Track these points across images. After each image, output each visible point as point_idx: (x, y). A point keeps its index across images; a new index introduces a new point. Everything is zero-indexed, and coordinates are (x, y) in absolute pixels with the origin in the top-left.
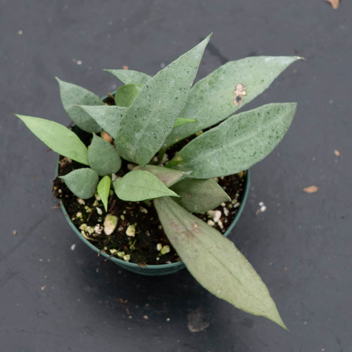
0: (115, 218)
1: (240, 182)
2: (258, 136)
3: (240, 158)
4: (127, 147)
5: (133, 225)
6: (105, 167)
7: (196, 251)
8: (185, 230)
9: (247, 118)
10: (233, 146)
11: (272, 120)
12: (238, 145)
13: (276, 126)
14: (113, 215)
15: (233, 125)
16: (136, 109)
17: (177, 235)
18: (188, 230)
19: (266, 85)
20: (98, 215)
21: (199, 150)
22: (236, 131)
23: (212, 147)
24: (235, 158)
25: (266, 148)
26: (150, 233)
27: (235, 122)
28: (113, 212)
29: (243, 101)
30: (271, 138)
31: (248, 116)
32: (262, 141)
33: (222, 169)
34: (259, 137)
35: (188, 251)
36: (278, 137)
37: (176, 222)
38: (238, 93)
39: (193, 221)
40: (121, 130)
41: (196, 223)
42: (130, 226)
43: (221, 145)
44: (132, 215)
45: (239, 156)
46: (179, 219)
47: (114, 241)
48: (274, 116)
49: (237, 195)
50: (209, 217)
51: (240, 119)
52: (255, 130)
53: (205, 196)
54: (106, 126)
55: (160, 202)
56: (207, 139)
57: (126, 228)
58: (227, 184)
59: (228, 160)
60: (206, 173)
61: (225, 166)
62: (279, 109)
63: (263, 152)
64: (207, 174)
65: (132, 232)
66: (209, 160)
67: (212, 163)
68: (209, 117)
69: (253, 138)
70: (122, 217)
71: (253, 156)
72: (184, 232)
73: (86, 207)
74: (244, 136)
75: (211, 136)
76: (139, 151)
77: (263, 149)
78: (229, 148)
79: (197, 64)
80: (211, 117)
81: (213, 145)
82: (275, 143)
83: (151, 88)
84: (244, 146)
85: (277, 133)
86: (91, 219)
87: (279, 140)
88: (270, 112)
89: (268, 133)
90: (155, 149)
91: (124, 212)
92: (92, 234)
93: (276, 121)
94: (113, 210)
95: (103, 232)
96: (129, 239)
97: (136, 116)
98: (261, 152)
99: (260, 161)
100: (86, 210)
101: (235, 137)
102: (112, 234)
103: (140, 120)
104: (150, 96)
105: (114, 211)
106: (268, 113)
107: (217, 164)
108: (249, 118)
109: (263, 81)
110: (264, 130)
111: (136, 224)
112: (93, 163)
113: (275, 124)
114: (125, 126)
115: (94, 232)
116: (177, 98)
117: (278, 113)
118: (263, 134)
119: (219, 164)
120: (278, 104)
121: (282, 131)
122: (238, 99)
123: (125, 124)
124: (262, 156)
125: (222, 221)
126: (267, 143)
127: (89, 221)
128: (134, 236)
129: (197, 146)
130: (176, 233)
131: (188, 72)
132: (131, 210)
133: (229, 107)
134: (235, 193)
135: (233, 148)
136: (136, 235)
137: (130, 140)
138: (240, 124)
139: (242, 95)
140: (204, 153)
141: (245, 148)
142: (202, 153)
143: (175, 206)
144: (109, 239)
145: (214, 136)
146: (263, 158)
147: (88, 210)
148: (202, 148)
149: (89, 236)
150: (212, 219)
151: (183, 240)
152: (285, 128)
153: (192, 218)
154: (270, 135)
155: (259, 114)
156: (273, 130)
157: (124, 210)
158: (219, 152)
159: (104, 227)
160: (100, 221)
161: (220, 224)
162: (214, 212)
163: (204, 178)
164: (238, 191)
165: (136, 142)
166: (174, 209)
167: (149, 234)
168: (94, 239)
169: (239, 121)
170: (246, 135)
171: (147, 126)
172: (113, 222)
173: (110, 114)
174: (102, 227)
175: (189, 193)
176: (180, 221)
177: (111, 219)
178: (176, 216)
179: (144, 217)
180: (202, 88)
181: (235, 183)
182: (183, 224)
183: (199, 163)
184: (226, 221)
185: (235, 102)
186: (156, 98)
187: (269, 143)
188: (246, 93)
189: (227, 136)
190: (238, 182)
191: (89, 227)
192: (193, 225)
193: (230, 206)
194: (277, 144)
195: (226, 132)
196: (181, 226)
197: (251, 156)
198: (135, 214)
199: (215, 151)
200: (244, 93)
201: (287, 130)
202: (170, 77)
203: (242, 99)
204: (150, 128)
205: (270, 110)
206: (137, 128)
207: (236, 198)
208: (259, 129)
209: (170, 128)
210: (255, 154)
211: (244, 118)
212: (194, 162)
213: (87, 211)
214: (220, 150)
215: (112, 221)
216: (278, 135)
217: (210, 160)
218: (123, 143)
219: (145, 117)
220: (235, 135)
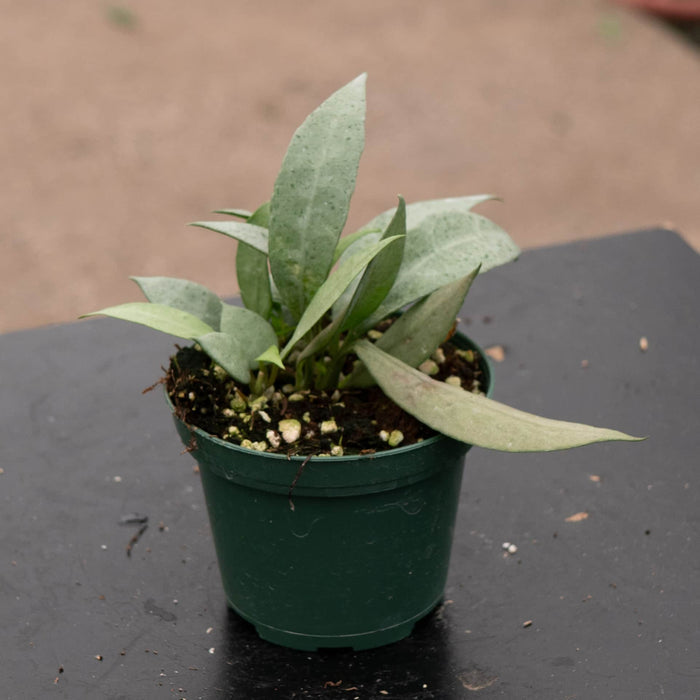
0: (295, 423)
4: (289, 257)
7: (449, 405)
8: (419, 381)
10: (449, 249)
14: (290, 419)
17: (411, 391)
18: (424, 381)
20: (266, 423)
22: (446, 231)
23: (419, 256)
35: (436, 408)
37: (401, 371)
43: (432, 249)
46: (403, 368)
61: (449, 272)
66: (420, 274)
67: (426, 275)
70: (306, 419)
72: (419, 384)
73: (242, 415)
78: (444, 252)
81: (419, 250)
83: (304, 136)
86: (256, 429)
97: (292, 186)
100: (243, 419)
101: (449, 239)
103: (300, 190)
105: (290, 413)
107: (435, 273)
114: (279, 211)
119: (439, 271)
123: (278, 205)
130: (407, 387)
135: (451, 251)
137: (292, 237)
138: (448, 224)
144: (296, 446)
147: (246, 418)
151: (421, 394)
157: (305, 412)
158: (431, 260)
159: (281, 433)
165: (304, 235)
170: (462, 238)
171: (315, 196)
174: (278, 433)
176: (407, 370)
177: (288, 424)
183: (407, 283)
186: (317, 148)
189: (437, 237)
191: (255, 443)
196: (410, 376)
199: (424, 260)
202: (329, 117)
204: (320, 196)
212: (397, 287)
213: (245, 421)
214: (432, 256)
215: (291, 425)
217: (423, 272)
218: (281, 251)
219: (308, 184)
220: (447, 237)
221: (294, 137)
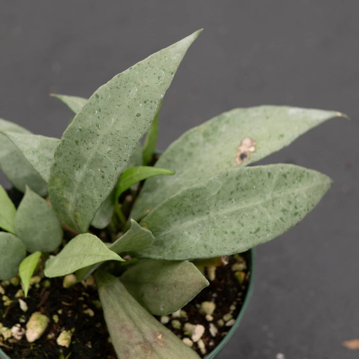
0: (44, 319)
1: (239, 290)
2: (265, 206)
3: (233, 233)
4: (65, 196)
5: (69, 331)
6: (38, 238)
8: (141, 340)
9: (251, 177)
10: (224, 215)
11: (289, 187)
12: (232, 214)
13: (296, 197)
14: (43, 314)
15: (228, 183)
16: (78, 130)
17: (129, 347)
18: (146, 341)
19: (287, 141)
20: (21, 312)
21: (173, 216)
22: (232, 193)
23: (194, 214)
24: (226, 233)
25: (276, 225)
26: (92, 345)
27: (231, 179)
28: (42, 309)
29: (250, 158)
30: (285, 212)
31: (252, 173)
32: (271, 214)
33: (206, 247)
34: (267, 207)
36: (296, 214)
37: (130, 325)
38: (243, 149)
39: (156, 329)
40: (55, 165)
41: (161, 333)
42: (64, 332)
43: (208, 211)
44: (69, 316)
45: (233, 229)
46: (134, 322)
47: (39, 353)
48: (294, 183)
49: (233, 308)
50: (186, 333)
51: (240, 176)
52: (261, 196)
53: (175, 286)
54: (37, 163)
55: (108, 292)
56: (187, 199)
57: (57, 335)
58: (219, 289)
59: (215, 234)
60: (180, 251)
61: (209, 243)
62: (301, 176)
63: (271, 230)
64: (182, 253)
65: (65, 339)
66: (186, 233)
67: (191, 237)
68: (197, 179)
69: (257, 207)
70: (56, 318)
71: (255, 233)
72: (140, 343)
73: (5, 298)
74: (243, 203)
75: (192, 195)
76: (80, 203)
77: (271, 226)
78: (218, 217)
79: (174, 68)
80: (199, 179)
81: (195, 209)
82: (291, 221)
83: (102, 98)
84: (242, 217)
85: (296, 207)
86: (9, 316)
87: (297, 219)
88: (288, 176)
89: (282, 204)
90: (101, 196)
91: (60, 312)
92: (8, 339)
93: (296, 191)
94: (43, 306)
95: (24, 337)
96: (61, 351)
97: (77, 142)
98: (267, 230)
99: (265, 242)
100: (4, 301)
101: (230, 202)
102: (37, 342)
103: (82, 148)
104: (100, 110)
105: (45, 308)
106: (285, 176)
107: (198, 239)
108: (254, 176)
109: (282, 136)
110: (276, 199)
111: (73, 330)
112: (21, 231)
113: (293, 194)
114: (60, 160)
115: (12, 337)
116: (138, 115)
117: (300, 181)
118: (273, 205)
119: (202, 239)
120: (301, 168)
121: (305, 207)
122: (243, 156)
123: (61, 154)
124: (269, 236)
125: (204, 342)
126: (278, 218)
127: (6, 318)
128: (67, 346)
129: (171, 210)
130: (128, 343)
131: (159, 78)
132: (70, 308)
133: (226, 166)
134: (231, 304)
135: (225, 217)
136: (71, 345)
137: (68, 183)
138: (238, 184)
139: (250, 152)
140: (181, 223)
141: (243, 221)
142: (179, 221)
143: (130, 302)
144: (32, 348)
145: (197, 196)
146: (270, 239)
147: (7, 301)
148: (178, 213)
149: (4, 342)
150: (190, 337)
151: (137, 354)
152: (310, 205)
153: (155, 324)
154: (285, 208)
155: (269, 174)
156: (290, 203)
157: (59, 308)
158: (203, 222)
159: (26, 329)
160: (23, 321)
161: (202, 345)
162: (194, 326)
163: (177, 259)
164: (235, 303)
165: (76, 186)
166: (129, 306)
167: (90, 346)
168: (10, 346)
169: (237, 179)
170: (246, 202)
171: (92, 159)
172: (41, 324)
173: (47, 148)
174: (23, 330)
175: (155, 286)
176: (136, 326)
177: (38, 319)
178: (130, 317)
179: (87, 320)
180: (192, 141)
181: (231, 290)
182: (140, 331)
183: (173, 236)
184: (211, 344)
185: (238, 160)
186: (108, 114)
187: (281, 219)
188: (256, 148)
189: (218, 199)
190: (235, 289)
191: (5, 329)
192: (155, 335)
193: (221, 323)
194: (295, 223)
195: (216, 192)
196: (136, 333)
197: (251, 233)
198: (73, 314)
199: (197, 220)
200: (252, 149)
201: (313, 208)
202: (132, 84)
203: (248, 157)
204: (97, 161)
205: (288, 173)
206: (78, 162)
207: (231, 312)
208: (269, 197)
209: (125, 161)
210: (258, 230)
211: (245, 175)
212: (165, 235)
213: (6, 304)
214: (205, 218)
215: (39, 321)
216: (297, 211)
217: (189, 233)
218: (58, 189)
219: (90, 145)
220: (230, 199)
221: (94, 95)
